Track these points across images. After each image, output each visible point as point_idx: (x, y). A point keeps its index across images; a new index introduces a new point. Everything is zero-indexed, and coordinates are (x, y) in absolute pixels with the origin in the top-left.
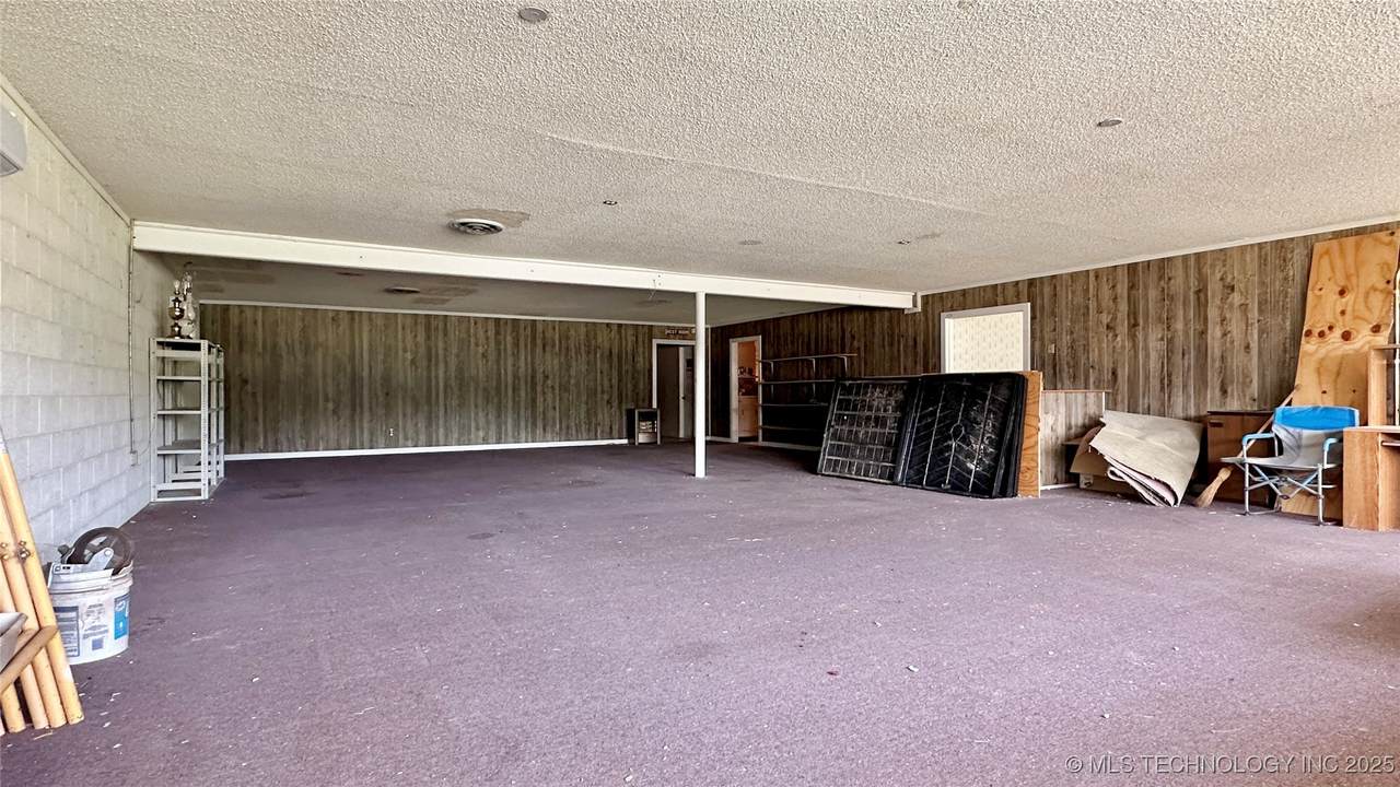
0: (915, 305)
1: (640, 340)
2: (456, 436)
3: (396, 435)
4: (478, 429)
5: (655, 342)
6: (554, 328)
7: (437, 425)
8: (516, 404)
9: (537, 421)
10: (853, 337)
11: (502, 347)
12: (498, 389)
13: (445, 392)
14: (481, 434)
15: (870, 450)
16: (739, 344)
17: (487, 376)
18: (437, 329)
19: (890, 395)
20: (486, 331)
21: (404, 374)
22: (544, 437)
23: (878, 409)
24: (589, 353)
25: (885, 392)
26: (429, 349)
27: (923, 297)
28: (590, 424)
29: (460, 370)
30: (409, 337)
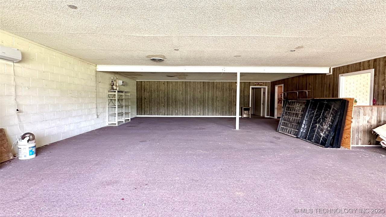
0: (330, 72)
1: (246, 86)
2: (192, 113)
3: (178, 112)
4: (198, 111)
5: (251, 87)
6: (219, 84)
7: (188, 110)
8: (208, 105)
9: (215, 110)
10: (310, 84)
11: (205, 90)
12: (203, 101)
13: (190, 101)
14: (199, 113)
15: (293, 125)
16: (278, 87)
17: (201, 97)
18: (188, 85)
19: (301, 106)
20: (201, 85)
21: (180, 96)
22: (216, 114)
23: (297, 111)
24: (230, 91)
25: (300, 105)
26: (186, 91)
27: (333, 69)
28: (229, 111)
29: (194, 95)
30: (181, 87)
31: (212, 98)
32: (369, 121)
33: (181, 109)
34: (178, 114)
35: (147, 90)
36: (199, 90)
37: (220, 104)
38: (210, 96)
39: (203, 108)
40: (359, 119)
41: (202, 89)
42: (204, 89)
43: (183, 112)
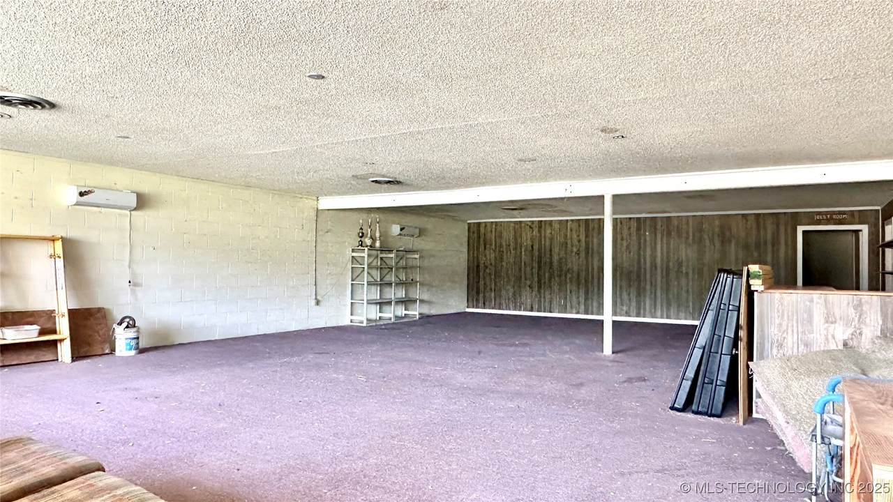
1: (783, 227)
3: (565, 305)
5: (800, 229)
9: (673, 301)
12: (639, 273)
21: (572, 260)
30: (575, 236)
31: (665, 266)
32: (850, 343)
33: (574, 298)
34: (566, 308)
35: (491, 245)
36: (625, 244)
37: (691, 284)
38: (659, 260)
39: (639, 295)
40: (812, 336)
41: (634, 238)
42: (639, 239)
43: (579, 303)
